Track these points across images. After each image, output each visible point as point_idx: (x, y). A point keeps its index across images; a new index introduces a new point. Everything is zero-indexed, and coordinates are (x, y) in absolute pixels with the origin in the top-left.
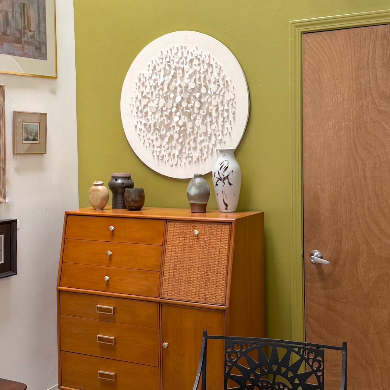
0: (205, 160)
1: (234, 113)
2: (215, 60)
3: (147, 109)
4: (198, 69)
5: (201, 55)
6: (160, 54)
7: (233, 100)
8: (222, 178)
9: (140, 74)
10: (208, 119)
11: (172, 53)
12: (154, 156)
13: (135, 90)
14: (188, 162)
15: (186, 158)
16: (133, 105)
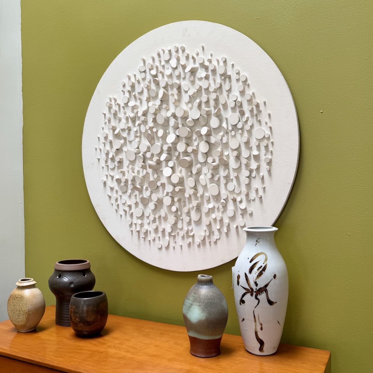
0: (216, 243)
1: (270, 163)
2: (236, 67)
3: (122, 156)
4: (204, 84)
5: (210, 61)
6: (142, 64)
7: (269, 138)
8: (255, 290)
9: (111, 100)
10: (222, 173)
11: (160, 61)
12: (132, 231)
13: (103, 126)
14: (187, 246)
15: (183, 237)
16: (100, 150)
